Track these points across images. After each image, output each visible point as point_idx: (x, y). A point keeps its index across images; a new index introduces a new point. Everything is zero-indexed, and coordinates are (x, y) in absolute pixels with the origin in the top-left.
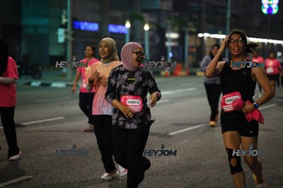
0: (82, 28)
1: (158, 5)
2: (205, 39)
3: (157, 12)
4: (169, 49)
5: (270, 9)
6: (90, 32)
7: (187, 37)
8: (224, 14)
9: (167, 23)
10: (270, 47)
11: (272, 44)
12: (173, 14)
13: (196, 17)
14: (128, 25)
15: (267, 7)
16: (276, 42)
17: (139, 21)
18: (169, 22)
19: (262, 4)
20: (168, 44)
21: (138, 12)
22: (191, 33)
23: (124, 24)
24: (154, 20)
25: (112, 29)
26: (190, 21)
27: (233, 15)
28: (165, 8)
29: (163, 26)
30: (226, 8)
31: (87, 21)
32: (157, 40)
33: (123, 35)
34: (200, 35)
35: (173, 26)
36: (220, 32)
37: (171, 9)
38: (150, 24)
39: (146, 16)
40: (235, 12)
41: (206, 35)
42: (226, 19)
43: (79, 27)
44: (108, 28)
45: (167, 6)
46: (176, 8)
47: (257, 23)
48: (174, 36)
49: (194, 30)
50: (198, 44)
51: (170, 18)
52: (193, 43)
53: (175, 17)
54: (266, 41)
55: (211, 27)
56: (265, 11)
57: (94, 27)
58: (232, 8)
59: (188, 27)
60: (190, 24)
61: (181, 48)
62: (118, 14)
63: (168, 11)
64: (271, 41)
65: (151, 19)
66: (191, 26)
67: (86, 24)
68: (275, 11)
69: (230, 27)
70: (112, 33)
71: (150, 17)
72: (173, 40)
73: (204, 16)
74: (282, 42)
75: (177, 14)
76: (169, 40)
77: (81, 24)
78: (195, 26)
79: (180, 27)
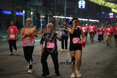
0: (4, 13)
1: (36, 4)
2: (56, 18)
3: (37, 7)
4: (41, 22)
5: (82, 7)
6: (8, 15)
7: (49, 18)
8: (64, 8)
9: (40, 12)
10: (82, 22)
11: (83, 20)
12: (43, 8)
13: (52, 9)
14: (24, 12)
15: (81, 5)
17: (29, 11)
18: (41, 11)
19: (79, 4)
20: (41, 20)
21: (29, 7)
22: (50, 16)
23: (22, 12)
24: (35, 10)
26: (50, 11)
27: (67, 9)
28: (39, 5)
29: (39, 12)
30: (64, 6)
32: (36, 19)
33: (22, 16)
34: (54, 17)
35: (43, 13)
36: (62, 16)
37: (42, 6)
38: (33, 12)
39: (31, 8)
40: (68, 7)
42: (64, 10)
43: (3, 13)
44: (16, 13)
46: (44, 5)
47: (77, 12)
49: (51, 14)
50: (53, 20)
51: (41, 9)
52: (51, 20)
55: (58, 13)
56: (80, 7)
57: (9, 13)
58: (66, 6)
59: (49, 13)
60: (50, 12)
61: (46, 22)
62: (20, 7)
63: (41, 7)
64: (82, 19)
65: (34, 10)
66: (50, 13)
67: (6, 11)
68: (84, 7)
69: (66, 13)
70: (17, 15)
71: (33, 9)
72: (43, 18)
73: (56, 9)
74: (87, 20)
75: (44, 8)
76: (41, 18)
77: (4, 11)
78: (52, 13)
79: (46, 13)
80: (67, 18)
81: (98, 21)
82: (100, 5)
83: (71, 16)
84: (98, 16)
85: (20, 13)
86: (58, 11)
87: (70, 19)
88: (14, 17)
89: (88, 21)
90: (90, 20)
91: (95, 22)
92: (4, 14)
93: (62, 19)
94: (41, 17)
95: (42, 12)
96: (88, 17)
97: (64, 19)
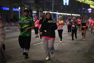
0: (4, 9)
1: (30, 2)
3: (30, 4)
5: (66, 4)
6: (7, 10)
7: (39, 13)
8: (52, 5)
10: (66, 16)
11: (67, 15)
12: (35, 5)
13: (42, 6)
14: (19, 8)
15: (65, 3)
16: (68, 14)
17: (23, 7)
18: (33, 7)
19: (63, 2)
20: (33, 15)
21: (23, 4)
22: (41, 11)
24: (28, 7)
27: (54, 5)
28: (32, 3)
29: (31, 9)
30: (52, 3)
33: (18, 12)
34: (44, 12)
35: (35, 9)
36: (50, 11)
37: (34, 3)
39: (26, 5)
40: (55, 4)
41: (46, 12)
42: (52, 7)
43: (3, 9)
44: (13, 9)
45: (33, 2)
46: (35, 3)
47: (62, 8)
48: (35, 12)
49: (42, 10)
50: (43, 15)
51: (34, 6)
52: (41, 15)
53: (35, 6)
54: (65, 14)
55: (47, 9)
56: (64, 4)
57: (8, 9)
58: (54, 3)
59: (40, 9)
60: (41, 8)
62: (16, 4)
63: (33, 4)
64: (66, 14)
65: (27, 7)
66: (41, 9)
67: (5, 8)
68: (68, 4)
69: (54, 9)
70: (14, 11)
71: (27, 6)
73: (45, 5)
74: (70, 14)
75: (36, 5)
76: (34, 14)
77: (3, 8)
78: (42, 9)
80: (54, 13)
81: (79, 15)
82: (81, 2)
83: (57, 11)
84: (79, 11)
85: (17, 9)
86: (47, 8)
87: (56, 14)
88: (12, 13)
90: (73, 15)
91: (77, 16)
92: (3, 10)
94: (33, 12)
95: (34, 8)
96: (71, 12)
97: (52, 13)
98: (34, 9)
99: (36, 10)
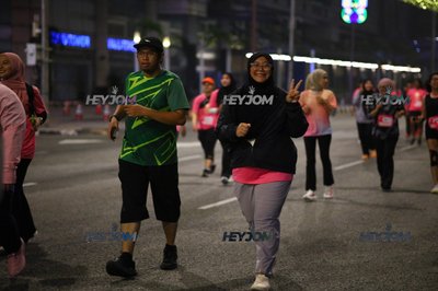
0: (65, 43)
1: (185, 8)
3: (184, 19)
5: (354, 16)
6: (78, 48)
7: (229, 59)
8: (286, 23)
9: (198, 37)
10: (354, 74)
11: (358, 69)
12: (207, 23)
13: (243, 27)
14: (137, 39)
15: (350, 12)
16: (363, 66)
18: (200, 34)
19: (342, 8)
20: (201, 69)
21: (154, 20)
22: (235, 52)
23: (131, 38)
24: (178, 31)
25: (113, 44)
26: (234, 33)
27: (299, 25)
28: (195, 13)
29: (192, 40)
30: (288, 14)
31: (73, 33)
32: (184, 63)
33: (130, 53)
35: (209, 40)
36: (280, 51)
37: (204, 15)
38: (172, 37)
39: (165, 25)
40: (301, 20)
42: (288, 31)
43: (60, 41)
44: (106, 44)
45: (198, 9)
46: (211, 13)
47: (334, 36)
48: (208, 56)
49: (239, 47)
51: (202, 28)
52: (238, 69)
53: (210, 26)
54: (348, 64)
55: (266, 42)
56: (346, 19)
57: (84, 41)
58: (296, 15)
59: (231, 43)
60: (235, 38)
61: (219, 75)
62: (122, 21)
63: (199, 18)
64: (356, 65)
65: (174, 30)
66: (235, 42)
67: (70, 36)
68: (362, 19)
69: (295, 42)
70: (113, 52)
71: (172, 27)
72: (207, 62)
73: (255, 24)
74: (374, 67)
75: (213, 22)
76: (202, 63)
77: (63, 36)
78: (242, 42)
79: (219, 43)
80: (297, 59)
81: (417, 70)
82: (424, 8)
83: (313, 52)
84: (418, 50)
85: (125, 42)
86: (263, 35)
87: (309, 64)
88: (103, 58)
89: (379, 69)
90: (386, 67)
91: (404, 76)
92: (62, 45)
93: (281, 64)
94: (199, 55)
95: (205, 39)
96: (379, 54)
97: (286, 62)
98: (202, 42)
99: (213, 45)
